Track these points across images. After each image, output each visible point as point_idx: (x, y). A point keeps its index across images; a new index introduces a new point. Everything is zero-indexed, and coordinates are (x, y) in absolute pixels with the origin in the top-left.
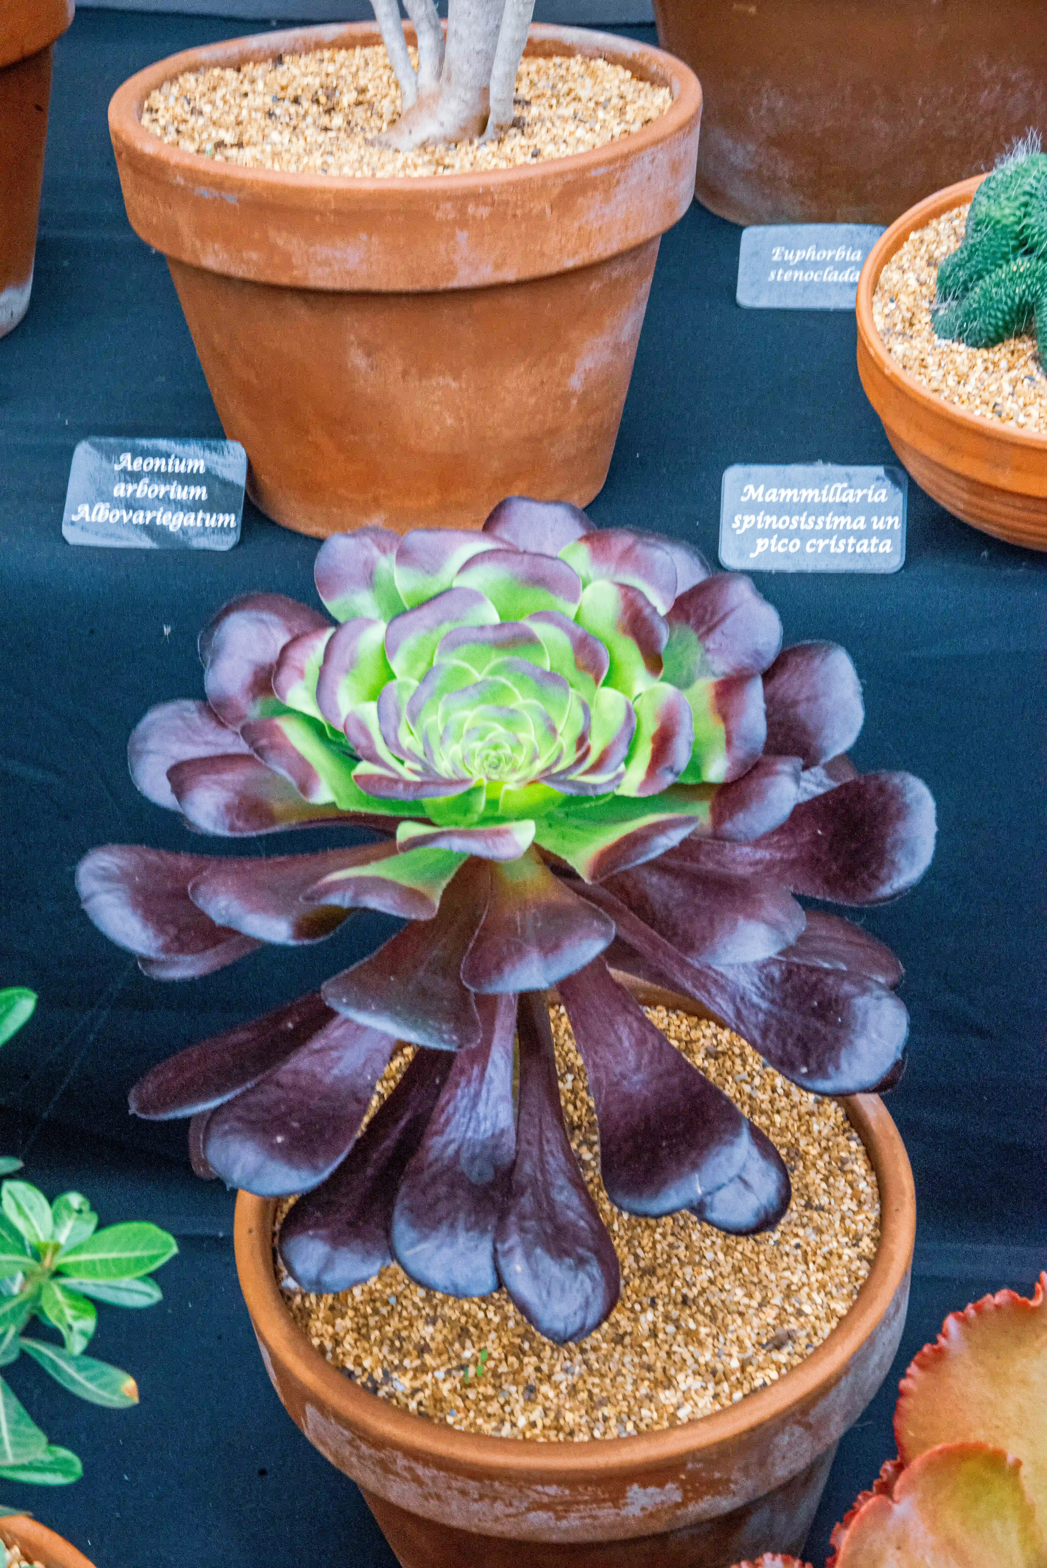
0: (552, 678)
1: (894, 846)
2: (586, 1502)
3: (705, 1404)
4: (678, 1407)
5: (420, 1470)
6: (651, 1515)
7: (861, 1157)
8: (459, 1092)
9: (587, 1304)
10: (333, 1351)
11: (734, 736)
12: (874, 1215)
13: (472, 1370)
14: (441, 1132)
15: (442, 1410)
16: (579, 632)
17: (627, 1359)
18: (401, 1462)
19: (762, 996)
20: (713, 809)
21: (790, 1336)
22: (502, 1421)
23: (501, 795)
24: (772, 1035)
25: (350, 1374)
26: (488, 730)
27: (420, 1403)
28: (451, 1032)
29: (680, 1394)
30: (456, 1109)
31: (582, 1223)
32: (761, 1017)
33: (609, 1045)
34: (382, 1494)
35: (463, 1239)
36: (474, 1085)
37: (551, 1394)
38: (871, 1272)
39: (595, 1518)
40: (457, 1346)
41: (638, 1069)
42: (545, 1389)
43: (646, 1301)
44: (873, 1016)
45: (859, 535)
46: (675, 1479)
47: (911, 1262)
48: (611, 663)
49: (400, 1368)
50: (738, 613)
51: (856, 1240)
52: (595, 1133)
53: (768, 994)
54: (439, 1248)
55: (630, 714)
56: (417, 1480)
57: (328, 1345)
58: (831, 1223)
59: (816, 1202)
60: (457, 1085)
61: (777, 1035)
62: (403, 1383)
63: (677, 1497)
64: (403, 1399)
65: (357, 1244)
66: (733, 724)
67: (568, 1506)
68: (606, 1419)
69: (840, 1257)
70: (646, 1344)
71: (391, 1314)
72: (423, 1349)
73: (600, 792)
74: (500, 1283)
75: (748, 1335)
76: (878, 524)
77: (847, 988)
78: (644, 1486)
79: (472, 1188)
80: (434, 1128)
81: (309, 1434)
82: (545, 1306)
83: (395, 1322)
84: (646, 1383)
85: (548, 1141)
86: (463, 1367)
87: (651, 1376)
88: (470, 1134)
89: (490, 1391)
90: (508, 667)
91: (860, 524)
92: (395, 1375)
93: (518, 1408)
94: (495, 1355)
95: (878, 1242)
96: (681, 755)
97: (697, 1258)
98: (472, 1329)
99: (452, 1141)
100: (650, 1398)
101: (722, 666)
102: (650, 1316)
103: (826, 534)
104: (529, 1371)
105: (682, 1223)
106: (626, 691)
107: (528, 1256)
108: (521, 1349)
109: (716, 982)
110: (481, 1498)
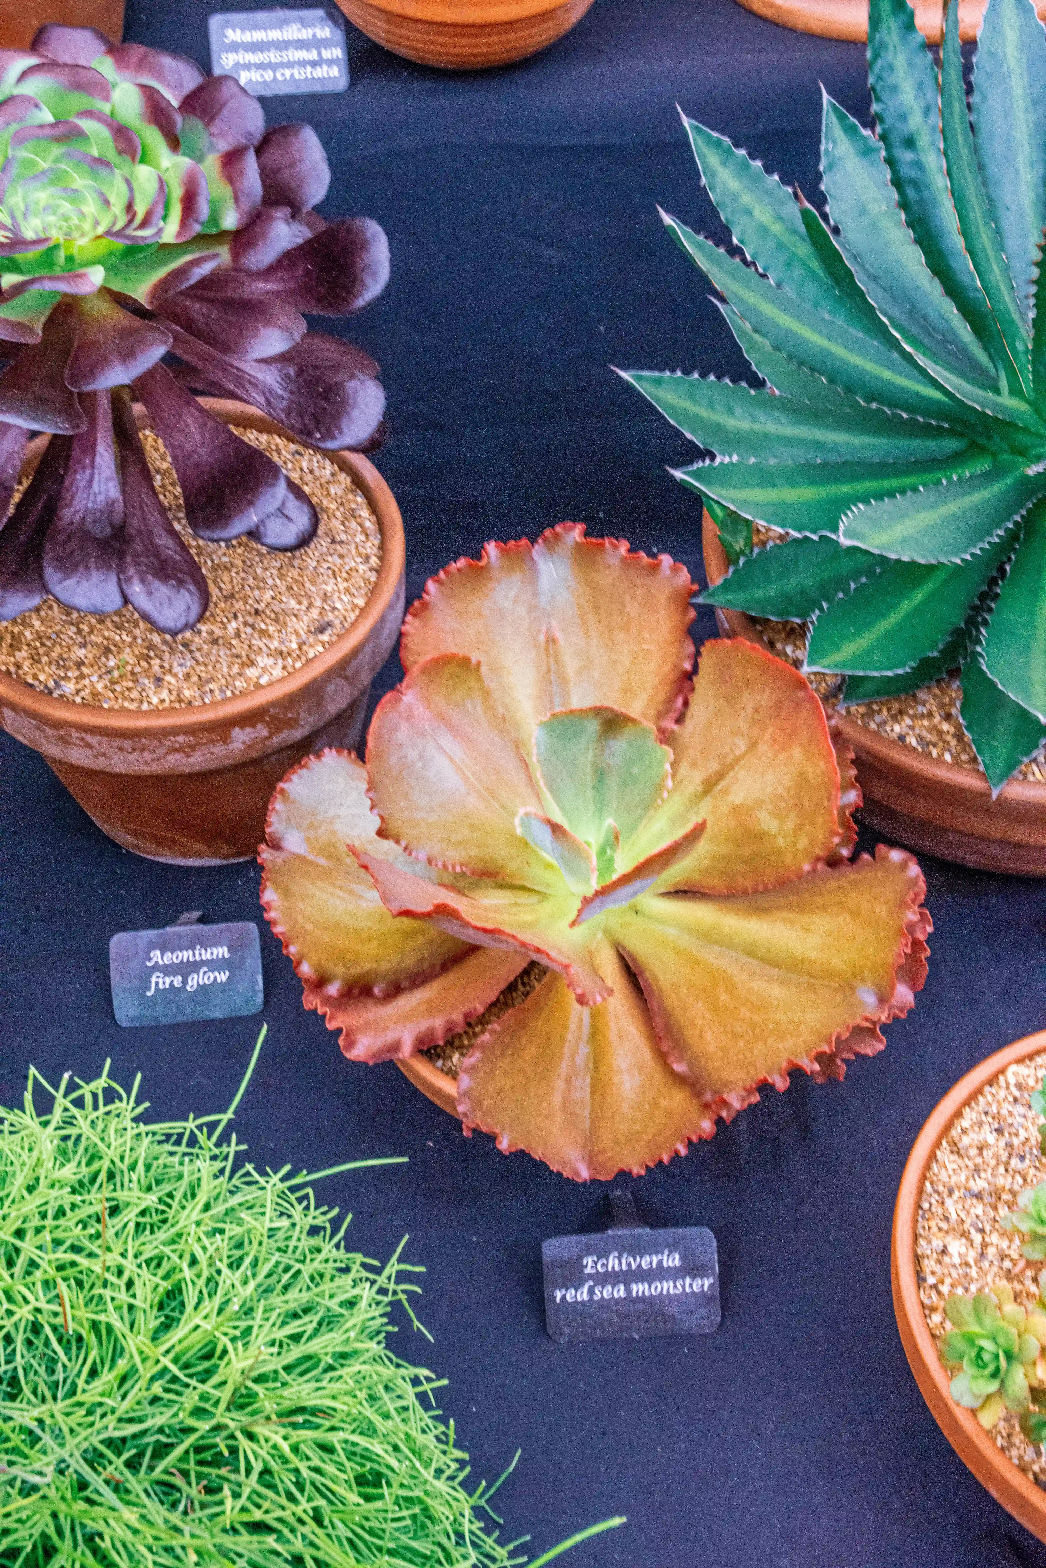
0: (101, 162)
1: (362, 270)
2: (204, 744)
3: (277, 673)
4: (259, 677)
5: (89, 738)
6: (250, 746)
7: (365, 506)
8: (78, 477)
9: (188, 608)
10: (17, 673)
11: (240, 195)
12: (377, 542)
13: (116, 674)
14: (69, 505)
15: (99, 700)
16: (115, 125)
17: (222, 653)
18: (75, 735)
19: (284, 389)
20: (231, 249)
21: (330, 624)
22: (142, 702)
23: (75, 251)
24: (293, 415)
25: (31, 685)
26: (58, 206)
27: (83, 698)
28: (64, 422)
29: (260, 670)
30: (77, 488)
31: (178, 557)
32: (284, 404)
33: (180, 431)
34: (66, 760)
35: (96, 576)
36: (87, 473)
37: (173, 681)
38: (378, 578)
39: (212, 753)
40: (103, 659)
41: (203, 443)
42: (168, 678)
43: (230, 615)
44: (360, 393)
45: (314, 64)
46: (263, 721)
47: (404, 567)
48: (143, 148)
49: (66, 678)
50: (231, 104)
51: (367, 559)
52: (181, 511)
53: (288, 388)
54: (79, 582)
55: (162, 184)
56: (89, 746)
57: (13, 669)
58: (350, 551)
59: (338, 538)
60: (75, 472)
61: (298, 413)
62: (69, 687)
63: (265, 733)
64: (71, 697)
65: (20, 586)
66: (237, 186)
67: (193, 747)
68: (211, 691)
69: (357, 571)
70: (234, 642)
71: (54, 645)
72: (80, 664)
73: (148, 242)
74: (126, 601)
75: (301, 627)
76: (326, 54)
77: (341, 376)
78: (242, 727)
79: (97, 541)
80: (63, 503)
81: (9, 730)
82: (159, 612)
83: (58, 649)
84: (237, 666)
85: (147, 505)
86: (109, 672)
87: (240, 661)
88: (90, 505)
89: (130, 684)
90: (67, 155)
91: (313, 55)
92: (63, 683)
93: (151, 693)
94: (131, 662)
95: (381, 558)
96: (204, 210)
97: (262, 584)
98: (113, 648)
99: (77, 511)
100: (240, 674)
101: (224, 146)
102: (234, 624)
103: (290, 65)
104: (156, 668)
105: (249, 563)
106: (157, 167)
107: (143, 581)
108: (148, 655)
109: (250, 383)
110: (134, 750)
